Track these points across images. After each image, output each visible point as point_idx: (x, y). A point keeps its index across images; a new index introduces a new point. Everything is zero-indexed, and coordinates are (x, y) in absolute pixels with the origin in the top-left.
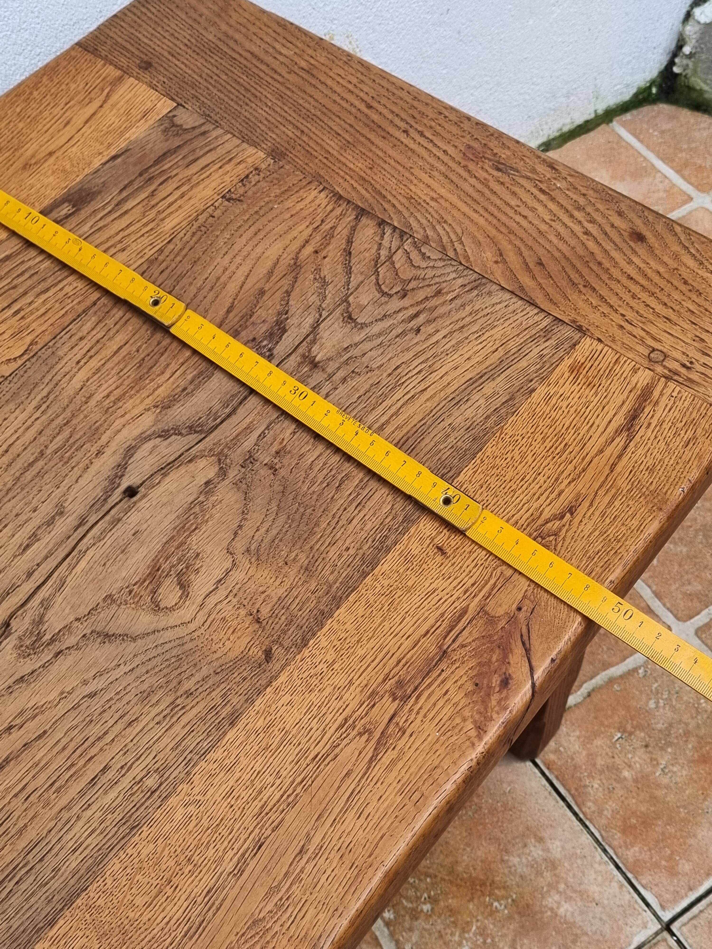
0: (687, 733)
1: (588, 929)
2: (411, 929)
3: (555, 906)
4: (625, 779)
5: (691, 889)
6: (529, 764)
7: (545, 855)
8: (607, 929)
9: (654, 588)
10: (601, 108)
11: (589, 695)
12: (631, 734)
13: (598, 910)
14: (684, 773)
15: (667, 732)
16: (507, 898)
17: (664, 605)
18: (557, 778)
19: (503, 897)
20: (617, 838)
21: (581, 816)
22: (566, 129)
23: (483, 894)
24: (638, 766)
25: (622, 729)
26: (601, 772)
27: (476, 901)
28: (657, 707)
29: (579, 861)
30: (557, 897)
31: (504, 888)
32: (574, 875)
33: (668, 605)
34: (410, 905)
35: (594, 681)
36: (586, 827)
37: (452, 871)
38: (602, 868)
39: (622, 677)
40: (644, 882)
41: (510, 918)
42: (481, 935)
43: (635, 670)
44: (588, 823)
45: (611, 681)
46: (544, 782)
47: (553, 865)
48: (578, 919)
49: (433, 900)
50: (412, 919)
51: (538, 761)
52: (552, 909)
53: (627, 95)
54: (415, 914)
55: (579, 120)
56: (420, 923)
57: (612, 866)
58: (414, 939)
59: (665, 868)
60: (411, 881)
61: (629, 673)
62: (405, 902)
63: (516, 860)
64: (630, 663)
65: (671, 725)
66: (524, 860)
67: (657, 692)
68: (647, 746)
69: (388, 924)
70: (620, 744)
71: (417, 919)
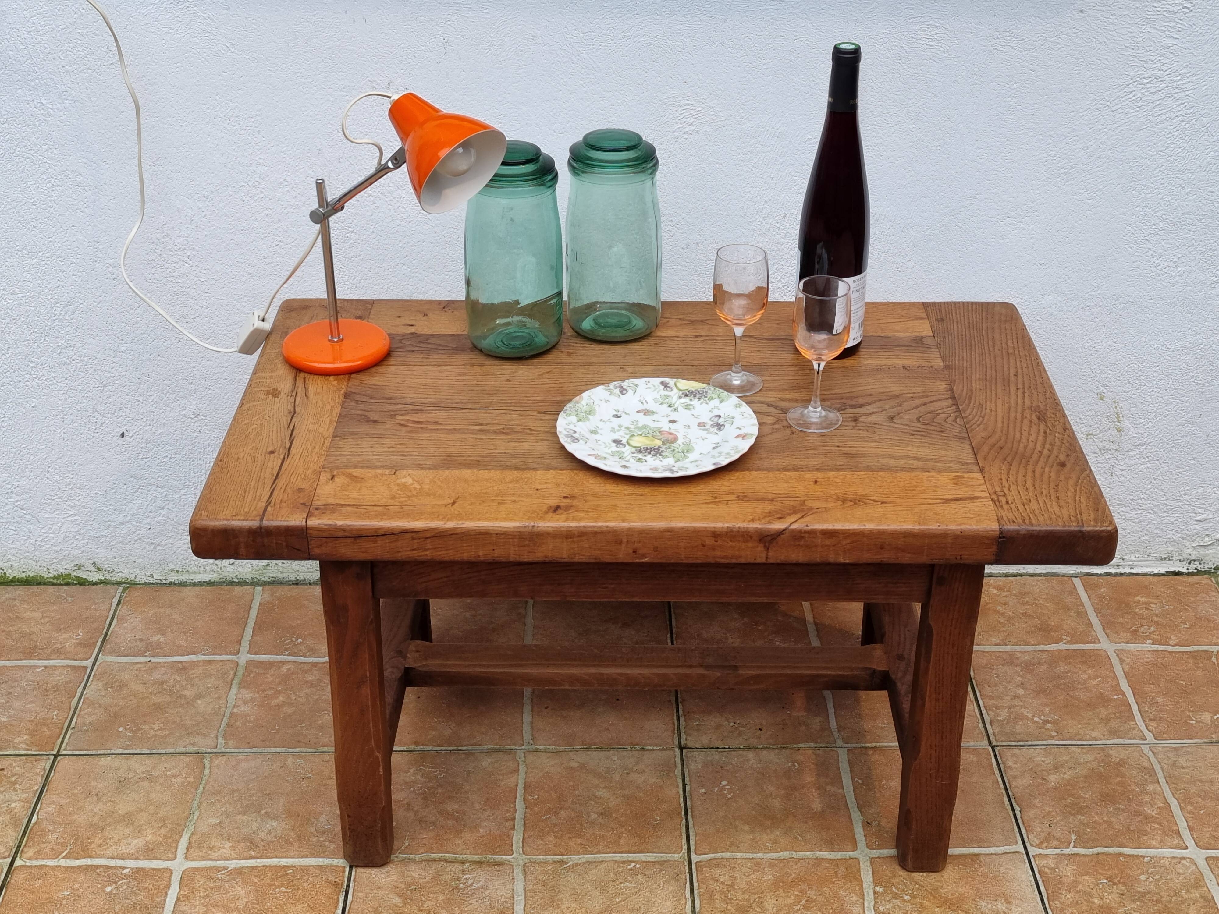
0: (1158, 901)
4: (1093, 903)
11: (1098, 854)
12: (1115, 884)
15: (1144, 895)
17: (1191, 835)
18: (1043, 881)
21: (1047, 906)
24: (1108, 901)
25: (1110, 879)
26: (1078, 892)
28: (1146, 880)
33: (1195, 836)
35: (1106, 849)
37: (936, 889)
39: (1129, 856)
43: (1144, 857)
45: (1120, 854)
46: (1032, 879)
49: (914, 897)
54: (896, 896)
56: (897, 902)
58: (887, 907)
60: (905, 881)
61: (1137, 856)
62: (894, 889)
63: (984, 904)
64: (1142, 852)
65: (1149, 893)
66: (990, 906)
67: (1151, 873)
68: (1122, 894)
69: (875, 893)
70: (1103, 886)
71: (896, 899)
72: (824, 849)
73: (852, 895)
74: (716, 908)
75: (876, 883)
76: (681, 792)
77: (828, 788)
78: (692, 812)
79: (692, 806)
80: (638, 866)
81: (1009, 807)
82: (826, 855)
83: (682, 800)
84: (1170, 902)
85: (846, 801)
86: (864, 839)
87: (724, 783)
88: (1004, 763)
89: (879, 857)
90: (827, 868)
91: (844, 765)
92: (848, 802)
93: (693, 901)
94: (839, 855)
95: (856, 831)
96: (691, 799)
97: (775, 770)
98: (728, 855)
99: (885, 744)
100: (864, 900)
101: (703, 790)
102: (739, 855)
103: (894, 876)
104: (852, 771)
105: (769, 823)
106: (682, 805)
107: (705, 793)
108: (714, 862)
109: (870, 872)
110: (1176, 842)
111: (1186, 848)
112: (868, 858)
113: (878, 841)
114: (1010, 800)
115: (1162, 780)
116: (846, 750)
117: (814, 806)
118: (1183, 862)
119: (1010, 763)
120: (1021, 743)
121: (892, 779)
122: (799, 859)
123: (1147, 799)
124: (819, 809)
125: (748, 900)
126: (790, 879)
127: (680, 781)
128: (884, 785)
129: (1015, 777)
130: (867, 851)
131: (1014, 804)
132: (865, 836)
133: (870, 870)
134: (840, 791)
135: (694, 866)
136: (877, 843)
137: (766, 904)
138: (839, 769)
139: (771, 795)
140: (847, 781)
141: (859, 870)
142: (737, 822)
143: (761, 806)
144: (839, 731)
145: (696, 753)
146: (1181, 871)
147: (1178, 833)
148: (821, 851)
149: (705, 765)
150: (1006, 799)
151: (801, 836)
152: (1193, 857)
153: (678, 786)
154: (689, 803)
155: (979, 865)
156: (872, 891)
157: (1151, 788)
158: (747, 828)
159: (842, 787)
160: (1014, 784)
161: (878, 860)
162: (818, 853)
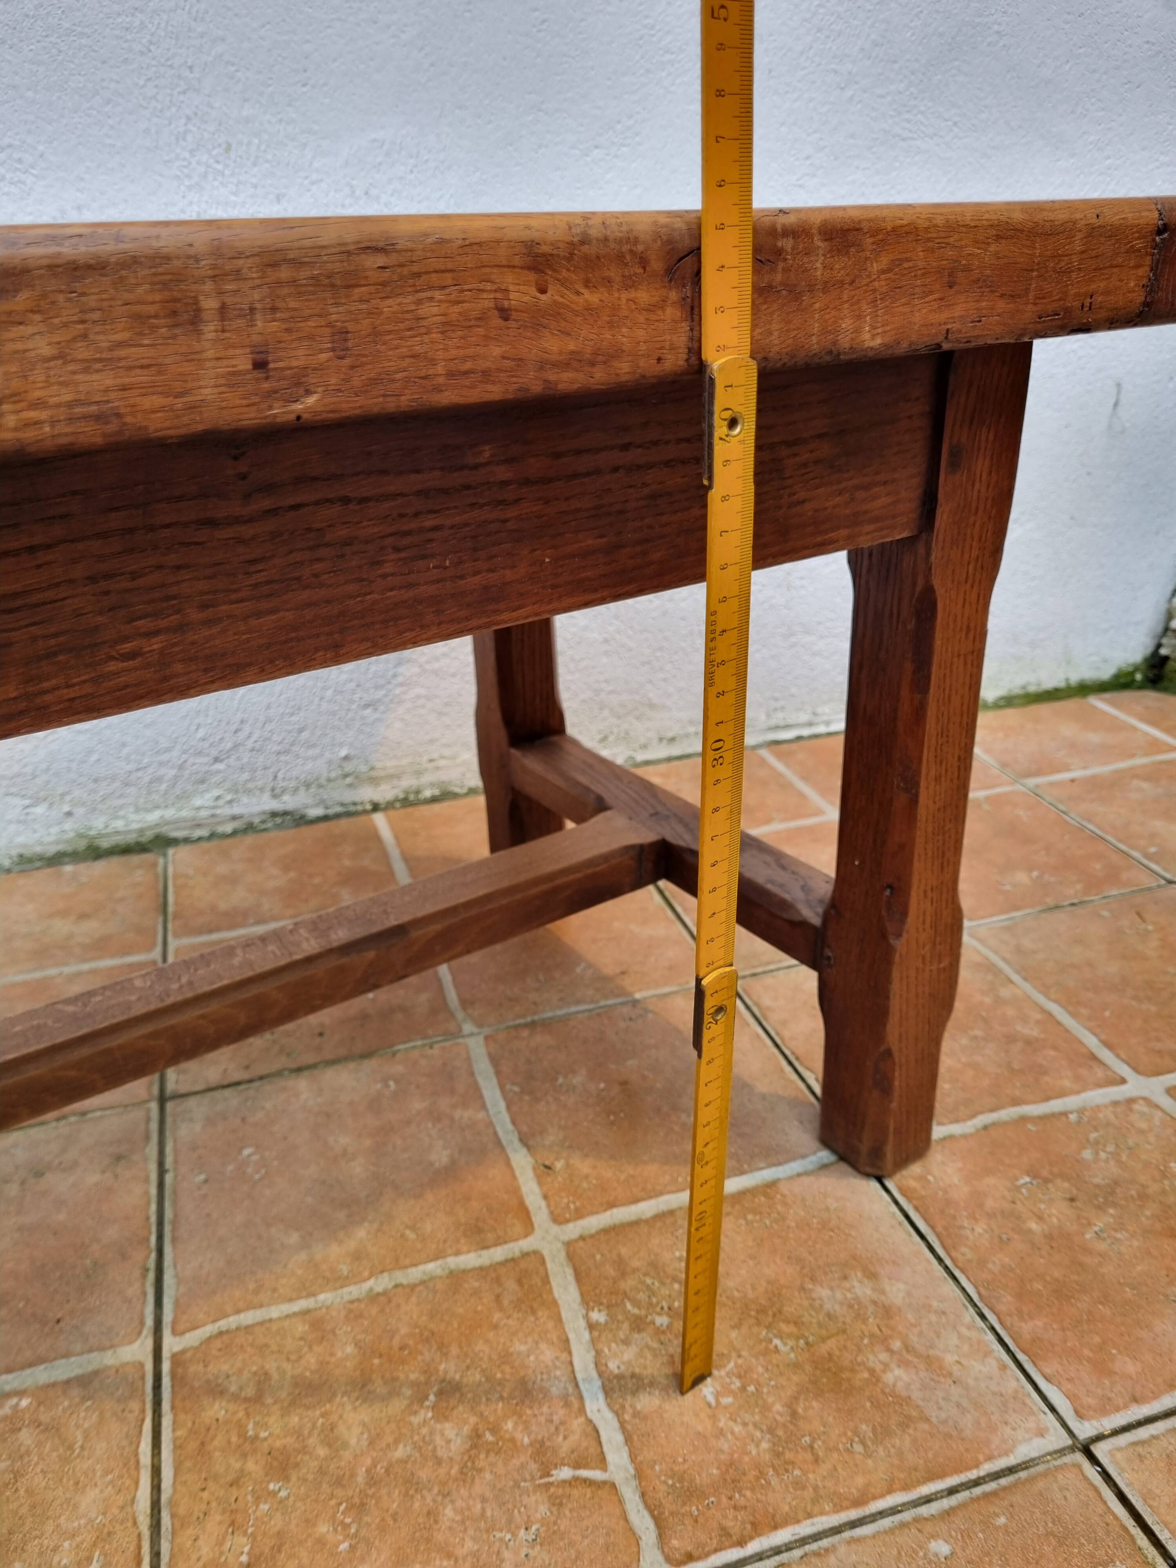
0: (1144, 1197)
1: (934, 1415)
2: (626, 1342)
3: (879, 1367)
4: (1030, 1231)
5: (1135, 1400)
6: (874, 1185)
7: (875, 1296)
8: (967, 1422)
9: (1103, 1037)
10: (1075, 678)
11: (985, 1128)
12: (1046, 1181)
13: (955, 1392)
14: (1136, 1243)
15: (1109, 1189)
16: (798, 1338)
17: (1116, 1055)
18: (916, 1208)
19: (790, 1335)
20: (1007, 1301)
21: (948, 1262)
22: (1032, 689)
23: (758, 1323)
24: (1055, 1220)
25: (1033, 1173)
26: (991, 1215)
27: (744, 1329)
28: (1096, 1159)
29: (933, 1318)
30: (884, 1356)
31: (796, 1323)
32: (921, 1334)
33: (1123, 1057)
34: (636, 1311)
35: (994, 1115)
36: (955, 1278)
38: (973, 1334)
39: (1041, 1118)
40: (1048, 1371)
41: (796, 1366)
42: (740, 1377)
43: (1065, 1114)
44: (957, 1273)
45: (1024, 1119)
46: (894, 1209)
47: (887, 1312)
48: (916, 1395)
50: (632, 1329)
51: (889, 1184)
52: (872, 1371)
53: (1106, 673)
54: (639, 1325)
55: (1049, 684)
56: (644, 1338)
57: (991, 1337)
58: (626, 1357)
59: (1089, 1360)
60: (649, 1281)
61: (1053, 1116)
62: (629, 1306)
63: (825, 1293)
64: (1055, 1105)
65: (1116, 1183)
66: (839, 1295)
67: (1097, 1142)
68: (1072, 1200)
69: (592, 1326)
70: (1028, 1190)
71: (640, 1331)
72: (465, 1248)
73: (543, 1346)
74: (216, 1477)
75: (588, 1301)
76: (153, 1191)
77: (458, 1113)
78: (174, 1230)
79: (176, 1216)
80: (25, 1403)
81: (794, 1077)
82: (471, 1260)
83: (153, 1207)
84: (1164, 1192)
85: (495, 1133)
86: (543, 1204)
87: (246, 1152)
88: (757, 1004)
89: (582, 1238)
90: (476, 1292)
91: (483, 1068)
92: (501, 1134)
93: (156, 1471)
94: (498, 1254)
95: (525, 1190)
96: (175, 1203)
97: (351, 1103)
98: (248, 1318)
99: (549, 1014)
100: (570, 1353)
101: (202, 1177)
102: (275, 1312)
103: (623, 1274)
104: (498, 1073)
105: (341, 1215)
106: (153, 1219)
107: (206, 1181)
108: (218, 1344)
109: (571, 1278)
110: (1100, 1073)
111: (1123, 1081)
112: (560, 1245)
113: (574, 1203)
114: (790, 1063)
115: (1015, 978)
116: (481, 1039)
117: (433, 1157)
118: (1136, 1107)
119: (767, 1002)
120: (772, 967)
121: (574, 1072)
122: (413, 1287)
123: (1011, 1012)
124: (445, 1160)
125: (298, 1433)
126: (396, 1342)
127: (153, 1168)
128: (561, 1086)
129: (784, 1023)
130: (555, 1229)
131: (801, 1069)
132: (545, 1197)
133: (569, 1271)
134: (481, 1115)
135: (166, 1367)
136: (572, 1206)
137: (341, 1429)
138: (472, 1074)
139: (345, 1152)
140: (491, 1091)
141: (546, 1280)
142: (273, 1230)
143: (324, 1182)
144: (464, 1009)
145: (192, 1102)
146: (1143, 1125)
147: (1094, 1057)
148: (457, 1253)
149: (210, 1121)
150: (784, 1063)
151: (413, 1228)
152: (1145, 1093)
153: (147, 1180)
154: (168, 1214)
155: (785, 1204)
156: (582, 1323)
157: (1005, 992)
158: (294, 1238)
159: (484, 1107)
160: (786, 1034)
161: (581, 1244)
162: (454, 1262)
